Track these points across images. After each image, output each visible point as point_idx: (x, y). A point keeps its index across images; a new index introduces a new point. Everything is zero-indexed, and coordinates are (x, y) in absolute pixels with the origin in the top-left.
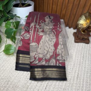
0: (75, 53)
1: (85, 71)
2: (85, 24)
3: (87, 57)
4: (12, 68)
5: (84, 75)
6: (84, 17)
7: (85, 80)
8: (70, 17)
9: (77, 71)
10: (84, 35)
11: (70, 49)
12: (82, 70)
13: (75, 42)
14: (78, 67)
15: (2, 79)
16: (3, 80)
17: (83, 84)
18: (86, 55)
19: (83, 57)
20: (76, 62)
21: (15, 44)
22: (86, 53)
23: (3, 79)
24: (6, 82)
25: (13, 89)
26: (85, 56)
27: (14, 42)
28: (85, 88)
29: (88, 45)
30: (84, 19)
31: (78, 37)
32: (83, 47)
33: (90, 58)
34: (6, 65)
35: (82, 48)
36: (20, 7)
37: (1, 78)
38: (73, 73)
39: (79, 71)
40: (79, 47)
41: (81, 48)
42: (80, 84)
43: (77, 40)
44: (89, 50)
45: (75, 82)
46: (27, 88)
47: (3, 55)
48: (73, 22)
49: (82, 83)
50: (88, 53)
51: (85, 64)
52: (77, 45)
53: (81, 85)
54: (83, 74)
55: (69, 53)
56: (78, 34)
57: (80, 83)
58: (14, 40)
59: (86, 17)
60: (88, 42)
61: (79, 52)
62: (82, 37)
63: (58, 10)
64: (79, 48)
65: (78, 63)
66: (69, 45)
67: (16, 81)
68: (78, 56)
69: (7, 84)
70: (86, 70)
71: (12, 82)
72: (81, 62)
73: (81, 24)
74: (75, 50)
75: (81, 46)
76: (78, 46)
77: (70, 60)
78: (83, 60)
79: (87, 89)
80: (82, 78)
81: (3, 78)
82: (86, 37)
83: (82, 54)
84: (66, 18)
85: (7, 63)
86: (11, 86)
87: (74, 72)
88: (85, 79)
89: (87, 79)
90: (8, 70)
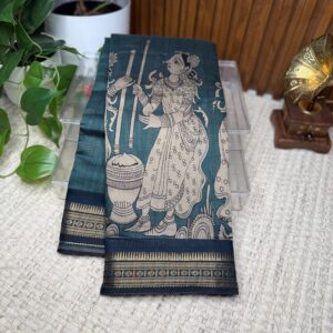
0: (273, 186)
1: (305, 251)
2: (314, 78)
3: (319, 202)
4: (44, 231)
5: (302, 265)
6: (310, 55)
7: (304, 283)
8: (259, 53)
9: (278, 251)
10: (311, 119)
11: (255, 172)
12: (295, 246)
13: (279, 145)
14: (281, 237)
15: (6, 268)
16: (11, 273)
17: (295, 297)
18: (315, 194)
19: (304, 201)
20: (276, 217)
21: (58, 146)
22: (316, 188)
23: (11, 268)
24: (19, 278)
25: (42, 302)
26: (310, 196)
27: (56, 141)
28: (301, 311)
29: (326, 157)
30: (313, 62)
31: (287, 127)
32: (307, 164)
33: (327, 203)
34: (22, 219)
35: (302, 167)
36: (78, 15)
37: (3, 265)
38: (263, 258)
39: (284, 250)
40: (290, 162)
41: (298, 167)
42: (284, 297)
43: (284, 137)
44: (327, 174)
45: (268, 289)
46: (94, 303)
47: (13, 185)
48: (271, 72)
49: (292, 291)
50: (321, 185)
51: (310, 225)
52: (281, 157)
53: (291, 301)
54: (298, 260)
55: (253, 184)
56: (289, 115)
57: (284, 292)
58: (54, 134)
59: (317, 54)
60: (323, 145)
61: (289, 180)
62: (302, 127)
63: (216, 28)
64: (289, 166)
65: (284, 223)
66: (252, 154)
67: (55, 277)
68: (286, 196)
69: (24, 287)
70: (312, 247)
71: (43, 279)
72: (295, 219)
73: (298, 80)
74: (276, 176)
75: (298, 162)
76: (287, 160)
77: (255, 210)
78: (302, 209)
79: (311, 316)
80: (295, 276)
81: (10, 264)
82: (317, 129)
83: (301, 189)
84: (245, 56)
85: (28, 213)
86: (38, 294)
87: (266, 251)
88: (305, 280)
89: (312, 278)
90: (31, 237)
